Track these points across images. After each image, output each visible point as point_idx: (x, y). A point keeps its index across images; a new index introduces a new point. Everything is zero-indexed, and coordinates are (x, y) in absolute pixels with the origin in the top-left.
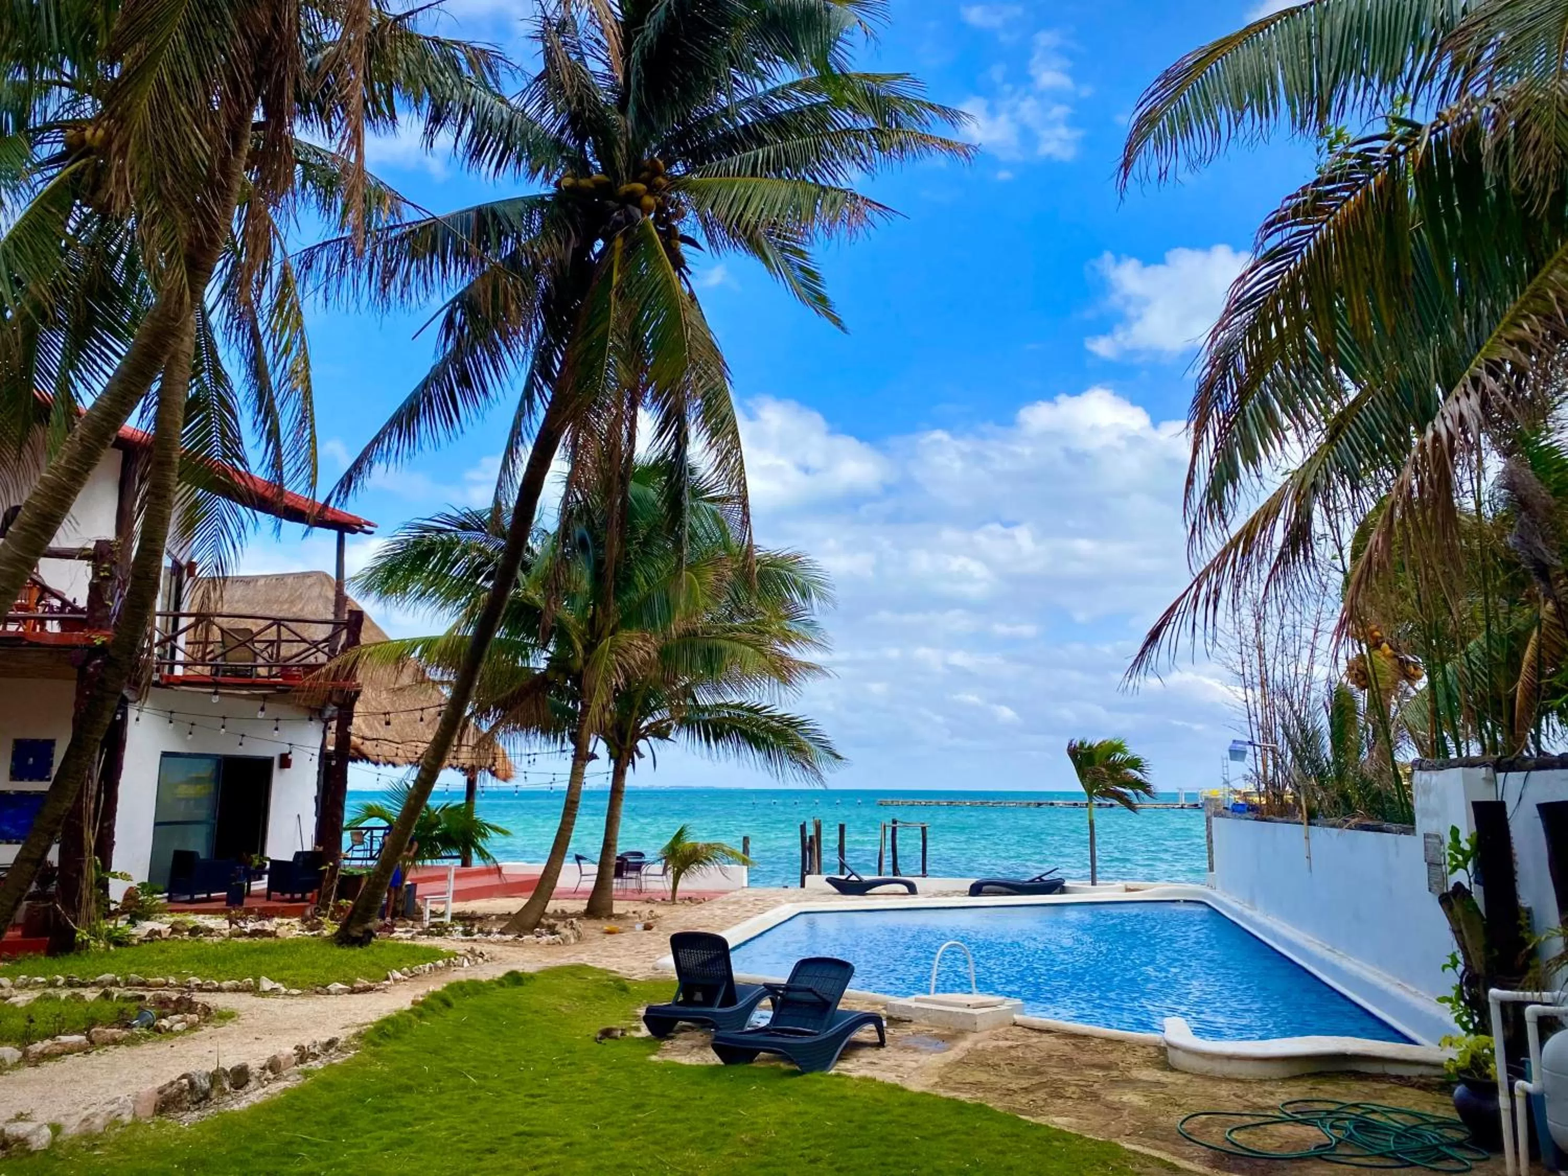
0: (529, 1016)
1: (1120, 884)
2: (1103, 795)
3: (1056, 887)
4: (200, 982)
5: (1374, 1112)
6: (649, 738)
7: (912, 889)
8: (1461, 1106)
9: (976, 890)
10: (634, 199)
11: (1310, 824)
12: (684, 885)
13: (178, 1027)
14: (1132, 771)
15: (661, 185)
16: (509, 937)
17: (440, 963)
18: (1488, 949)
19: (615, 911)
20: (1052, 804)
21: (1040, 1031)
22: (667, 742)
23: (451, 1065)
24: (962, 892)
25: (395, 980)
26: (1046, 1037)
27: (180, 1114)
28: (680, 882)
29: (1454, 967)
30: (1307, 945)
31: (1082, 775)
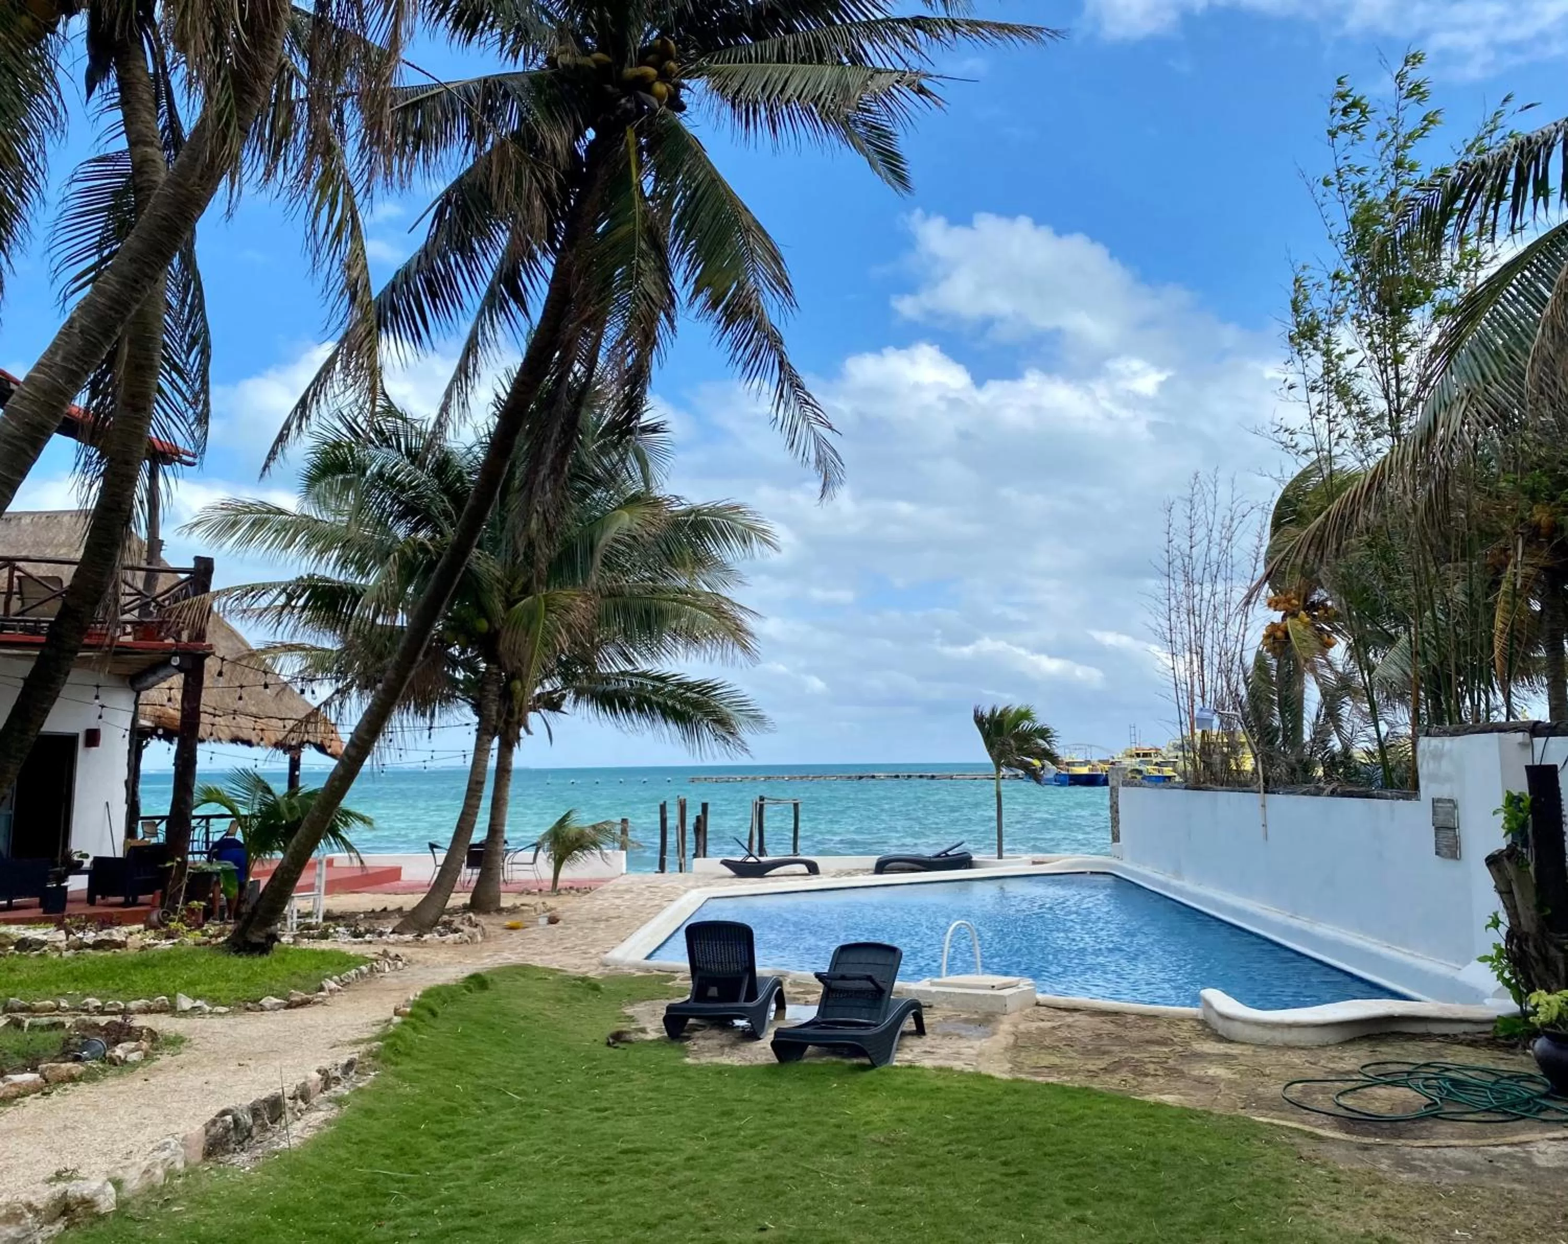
0: (522, 1023)
1: (1028, 857)
2: (1009, 765)
3: (964, 862)
4: (99, 1004)
5: (1448, 1070)
6: (542, 711)
7: (813, 869)
8: (1544, 1062)
9: (881, 868)
10: (644, 84)
11: (1266, 792)
12: (566, 873)
13: (134, 1057)
14: (1040, 741)
15: (672, 71)
16: (408, 937)
17: (364, 968)
18: (1540, 907)
19: (503, 904)
20: (873, 777)
21: (1066, 1010)
22: (560, 715)
23: (481, 1082)
24: (867, 870)
25: (330, 991)
26: (1077, 1016)
27: (227, 1157)
28: (562, 868)
29: (1496, 927)
30: (1264, 913)
31: (990, 746)
